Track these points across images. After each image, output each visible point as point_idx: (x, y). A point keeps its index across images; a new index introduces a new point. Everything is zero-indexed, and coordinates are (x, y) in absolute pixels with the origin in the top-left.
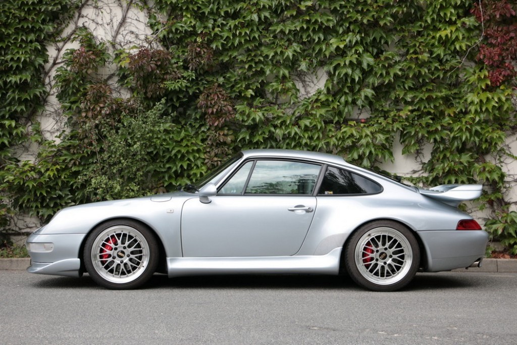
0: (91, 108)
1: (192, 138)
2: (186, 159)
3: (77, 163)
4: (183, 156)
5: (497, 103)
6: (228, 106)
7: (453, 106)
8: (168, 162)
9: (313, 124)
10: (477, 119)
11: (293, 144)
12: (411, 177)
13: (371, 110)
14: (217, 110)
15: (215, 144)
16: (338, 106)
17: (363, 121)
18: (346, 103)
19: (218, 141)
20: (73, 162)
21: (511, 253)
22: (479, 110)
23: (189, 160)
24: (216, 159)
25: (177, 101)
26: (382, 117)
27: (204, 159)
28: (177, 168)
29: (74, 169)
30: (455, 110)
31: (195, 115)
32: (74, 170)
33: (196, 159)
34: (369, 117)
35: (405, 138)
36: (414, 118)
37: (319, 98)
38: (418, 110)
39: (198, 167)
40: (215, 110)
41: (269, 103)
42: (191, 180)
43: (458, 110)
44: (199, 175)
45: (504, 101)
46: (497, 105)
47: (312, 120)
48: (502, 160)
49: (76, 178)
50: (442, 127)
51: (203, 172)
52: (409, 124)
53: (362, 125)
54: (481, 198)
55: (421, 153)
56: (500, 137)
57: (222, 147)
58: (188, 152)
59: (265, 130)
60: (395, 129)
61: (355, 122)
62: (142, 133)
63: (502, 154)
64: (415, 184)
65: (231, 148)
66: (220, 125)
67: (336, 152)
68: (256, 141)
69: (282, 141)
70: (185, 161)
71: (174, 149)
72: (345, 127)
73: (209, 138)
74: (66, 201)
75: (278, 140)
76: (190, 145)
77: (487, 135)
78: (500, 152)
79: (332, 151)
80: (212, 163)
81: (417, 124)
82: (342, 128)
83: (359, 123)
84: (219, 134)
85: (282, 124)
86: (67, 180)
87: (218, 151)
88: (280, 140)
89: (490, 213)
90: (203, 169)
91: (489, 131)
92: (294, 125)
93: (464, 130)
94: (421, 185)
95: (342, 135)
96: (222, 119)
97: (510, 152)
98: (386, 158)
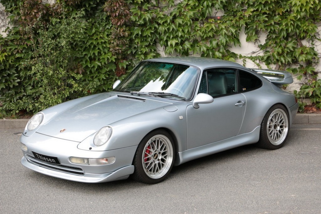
0: (28, 13)
1: (100, 33)
2: (97, 48)
3: (20, 51)
4: (95, 46)
5: (312, 5)
6: (126, 10)
7: (281, 7)
8: (84, 50)
9: (185, 23)
10: (299, 17)
11: (171, 37)
12: (251, 56)
13: (225, 10)
14: (119, 14)
15: (117, 38)
16: (202, 8)
17: (219, 18)
18: (208, 6)
19: (119, 36)
20: (16, 50)
21: (317, 107)
22: (300, 10)
23: (99, 49)
24: (117, 48)
25: (89, 6)
26: (232, 15)
27: (110, 48)
28: (91, 55)
29: (17, 56)
30: (283, 10)
31: (102, 16)
33: (104, 48)
34: (223, 15)
35: (248, 30)
36: (255, 16)
37: (189, 3)
38: (257, 10)
39: (105, 53)
40: (117, 14)
41: (153, 6)
42: (101, 62)
43: (285, 10)
44: (106, 60)
45: (318, 4)
46: (312, 7)
47: (183, 19)
48: (314, 43)
49: (19, 62)
50: (275, 23)
51: (109, 57)
52: (251, 21)
53: (219, 22)
54: (299, 71)
55: (258, 40)
56: (313, 29)
57: (122, 40)
58: (98, 44)
59: (151, 26)
60: (241, 25)
61: (213, 19)
62: (67, 34)
63: (313, 39)
64: (253, 61)
65: (128, 40)
66: (122, 24)
67: (200, 40)
68: (146, 36)
69: (163, 34)
70: (96, 50)
71: (88, 42)
72: (207, 24)
73: (113, 34)
74: (13, 78)
75: (161, 33)
76: (99, 38)
77: (305, 28)
78: (313, 38)
79: (197, 40)
80: (116, 51)
81: (256, 21)
82: (205, 24)
83: (216, 20)
84: (120, 31)
85: (163, 23)
86: (13, 63)
87: (120, 42)
88: (162, 34)
89: (304, 79)
90: (109, 55)
91: (306, 25)
92: (172, 23)
93: (289, 25)
94: (258, 62)
95: (205, 30)
96: (123, 20)
97: (319, 37)
98: (236, 44)
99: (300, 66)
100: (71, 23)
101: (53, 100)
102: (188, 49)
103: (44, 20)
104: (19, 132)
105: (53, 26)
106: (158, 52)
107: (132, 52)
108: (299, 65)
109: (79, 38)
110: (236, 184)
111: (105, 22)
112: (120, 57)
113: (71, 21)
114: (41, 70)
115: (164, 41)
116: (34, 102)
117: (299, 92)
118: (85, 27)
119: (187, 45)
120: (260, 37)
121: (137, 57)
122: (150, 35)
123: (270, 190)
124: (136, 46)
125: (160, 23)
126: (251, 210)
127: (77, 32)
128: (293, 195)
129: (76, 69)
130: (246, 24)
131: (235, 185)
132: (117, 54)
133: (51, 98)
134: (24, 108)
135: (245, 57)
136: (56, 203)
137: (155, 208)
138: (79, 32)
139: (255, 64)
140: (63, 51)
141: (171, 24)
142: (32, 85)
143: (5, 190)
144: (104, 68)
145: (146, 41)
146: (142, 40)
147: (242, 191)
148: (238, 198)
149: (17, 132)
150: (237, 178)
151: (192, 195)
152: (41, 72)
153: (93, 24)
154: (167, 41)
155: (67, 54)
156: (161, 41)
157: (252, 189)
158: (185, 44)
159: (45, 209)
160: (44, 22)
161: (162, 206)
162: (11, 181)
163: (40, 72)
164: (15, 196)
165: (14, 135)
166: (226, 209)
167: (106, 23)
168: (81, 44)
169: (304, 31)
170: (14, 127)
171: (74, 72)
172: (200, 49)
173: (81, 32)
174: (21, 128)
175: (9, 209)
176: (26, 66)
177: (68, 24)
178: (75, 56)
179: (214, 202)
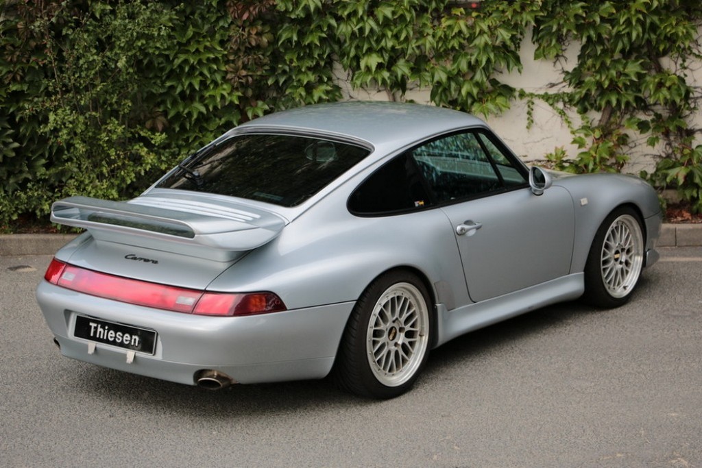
1: (204, 37)
2: (197, 73)
3: (19, 78)
4: (193, 68)
8: (168, 77)
9: (398, 14)
10: (655, 4)
12: (546, 93)
15: (243, 48)
17: (474, 6)
19: (247, 45)
20: (10, 76)
23: (201, 74)
24: (244, 73)
27: (226, 73)
28: (183, 88)
32: (14, 88)
33: (213, 72)
35: (541, 35)
39: (216, 84)
42: (206, 105)
44: (219, 99)
47: (395, 7)
48: (686, 64)
49: (18, 102)
50: (602, 19)
51: (225, 93)
52: (548, 13)
53: (474, 14)
54: (652, 127)
55: (563, 56)
56: (687, 32)
57: (255, 54)
58: (200, 62)
59: (321, 23)
60: (524, 23)
61: (462, 10)
62: (128, 39)
63: (686, 55)
64: (551, 105)
65: (269, 53)
66: (252, 18)
67: (431, 56)
68: (309, 44)
69: (348, 42)
70: (197, 76)
71: (177, 58)
72: (448, 19)
73: (234, 40)
74: (5, 140)
75: (342, 39)
76: (202, 50)
77: (668, 30)
78: (684, 53)
79: (426, 56)
80: (240, 80)
81: (559, 13)
82: (443, 20)
83: (470, 10)
84: (249, 34)
85: (349, 16)
86: (4, 106)
87: (249, 59)
88: (345, 41)
89: (664, 147)
90: (224, 89)
91: (671, 24)
92: (368, 16)
93: (634, 23)
94: (560, 105)
95: (443, 34)
96: (254, 9)
97: (699, 52)
98: (511, 66)
99: (654, 117)
100: (137, 14)
101: (98, 192)
102: (403, 76)
103: (75, 6)
104: (19, 265)
105: (96, 21)
106: (336, 82)
107: (277, 82)
108: (651, 113)
109: (157, 48)
110: (539, 388)
111: (216, 13)
112: (250, 93)
113: (138, 9)
114: (70, 122)
115: (350, 59)
116: (52, 196)
117: (652, 175)
118: (170, 24)
119: (402, 68)
120: (565, 50)
121: (290, 93)
122: (319, 44)
123: (619, 402)
124: (287, 68)
125: (341, 16)
126: (585, 450)
127: (153, 35)
128: (673, 415)
129: (149, 119)
130: (537, 20)
131: (538, 390)
132: (244, 86)
133: (93, 188)
134: (30, 208)
135: (532, 95)
136: (133, 434)
137: (363, 444)
138: (156, 34)
139: (555, 111)
140: (121, 80)
141: (365, 18)
142: (47, 156)
143: (9, 403)
144: (214, 118)
145: (310, 56)
146: (302, 55)
147: (555, 404)
148: (549, 419)
149: (16, 265)
150: (538, 373)
151: (442, 413)
152: (71, 126)
153: (187, 18)
154: (357, 58)
155: (129, 85)
156: (343, 58)
157: (578, 399)
158: (397, 66)
159: (110, 448)
160: (74, 11)
161: (379, 442)
162: (19, 381)
163: (67, 125)
164: (34, 416)
165: (9, 271)
166: (527, 448)
167: (219, 15)
168: (162, 63)
169: (666, 36)
170: (8, 254)
171: (145, 127)
172: (433, 76)
173: (161, 34)
174: (25, 255)
175: (25, 448)
176: (34, 112)
177: (132, 16)
178: (146, 90)
179: (498, 432)
